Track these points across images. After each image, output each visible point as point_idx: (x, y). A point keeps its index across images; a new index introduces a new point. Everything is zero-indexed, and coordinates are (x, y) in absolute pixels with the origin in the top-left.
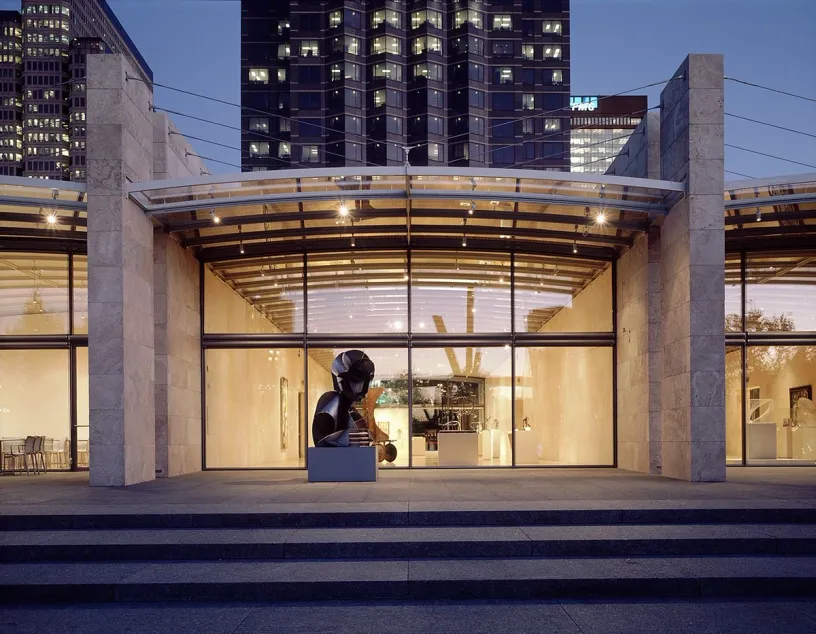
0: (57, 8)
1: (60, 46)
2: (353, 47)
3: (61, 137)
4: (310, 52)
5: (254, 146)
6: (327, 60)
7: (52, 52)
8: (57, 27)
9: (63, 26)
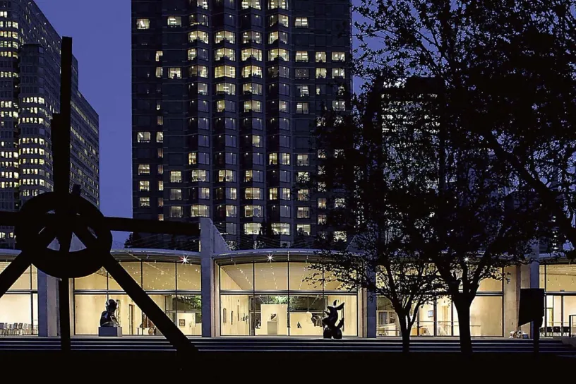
0: (10, 23)
1: (12, 49)
2: (204, 73)
3: (12, 114)
4: (176, 75)
5: (140, 134)
6: (187, 81)
7: (6, 54)
8: (10, 36)
9: (14, 35)
